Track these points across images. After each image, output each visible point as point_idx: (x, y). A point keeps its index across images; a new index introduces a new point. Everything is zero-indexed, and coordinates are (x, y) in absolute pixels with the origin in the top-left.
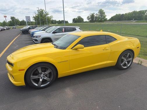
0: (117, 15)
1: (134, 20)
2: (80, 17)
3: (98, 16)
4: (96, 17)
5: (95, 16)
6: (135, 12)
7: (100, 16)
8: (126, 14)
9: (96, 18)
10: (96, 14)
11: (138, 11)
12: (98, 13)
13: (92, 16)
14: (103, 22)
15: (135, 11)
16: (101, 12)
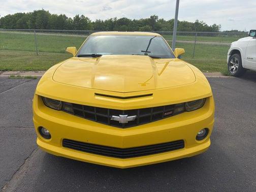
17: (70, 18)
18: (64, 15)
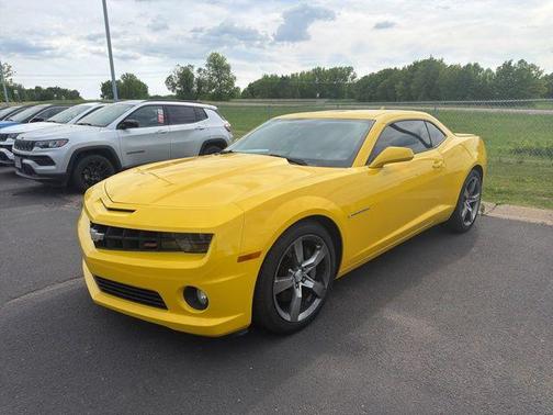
0: (266, 77)
1: (321, 97)
2: (132, 76)
3: (206, 77)
4: (198, 80)
5: (196, 75)
6: (318, 72)
7: (215, 79)
8: (293, 75)
9: (200, 82)
10: (200, 70)
11: (327, 68)
12: (204, 68)
13: (186, 76)
14: (228, 100)
15: (319, 69)
16: (218, 65)
17: (489, 70)
18: (476, 65)
